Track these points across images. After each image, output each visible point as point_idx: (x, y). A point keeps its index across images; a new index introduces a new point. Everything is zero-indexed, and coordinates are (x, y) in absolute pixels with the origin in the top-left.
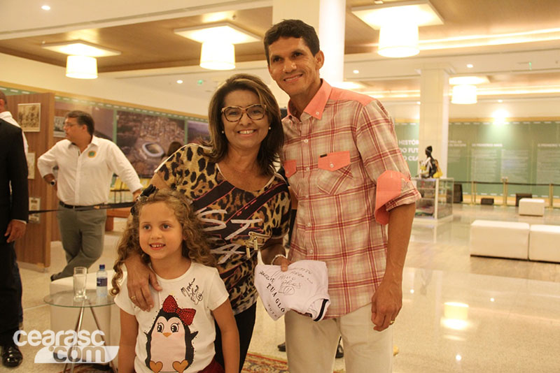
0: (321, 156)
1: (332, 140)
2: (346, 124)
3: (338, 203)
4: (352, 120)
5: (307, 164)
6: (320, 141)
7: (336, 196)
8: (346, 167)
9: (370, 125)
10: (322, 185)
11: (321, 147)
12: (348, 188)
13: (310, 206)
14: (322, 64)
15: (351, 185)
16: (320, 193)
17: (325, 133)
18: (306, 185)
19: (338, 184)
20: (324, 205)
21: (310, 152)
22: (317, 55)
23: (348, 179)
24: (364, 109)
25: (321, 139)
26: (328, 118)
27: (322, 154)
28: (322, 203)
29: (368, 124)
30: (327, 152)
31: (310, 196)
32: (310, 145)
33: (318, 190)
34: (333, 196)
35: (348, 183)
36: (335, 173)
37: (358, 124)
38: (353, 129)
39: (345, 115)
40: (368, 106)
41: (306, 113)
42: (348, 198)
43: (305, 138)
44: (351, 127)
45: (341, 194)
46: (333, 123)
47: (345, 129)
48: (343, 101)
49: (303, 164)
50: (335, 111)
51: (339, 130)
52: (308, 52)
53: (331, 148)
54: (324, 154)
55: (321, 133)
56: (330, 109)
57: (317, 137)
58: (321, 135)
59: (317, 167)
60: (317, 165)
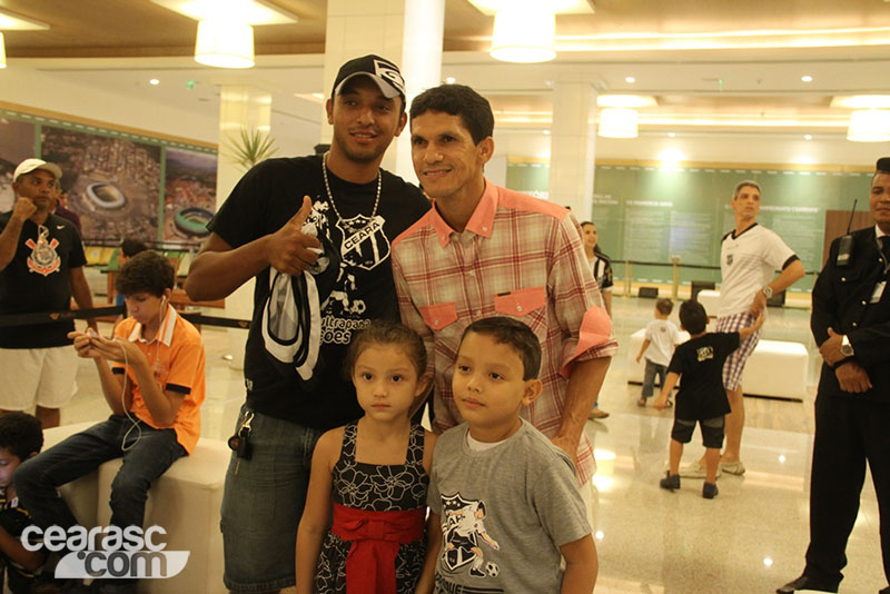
0: (500, 295)
1: (517, 273)
2: (538, 249)
4: (546, 241)
5: (476, 306)
6: (494, 272)
8: (538, 310)
9: (570, 248)
11: (498, 281)
14: (489, 157)
17: (504, 261)
21: (481, 288)
22: (483, 143)
24: (561, 224)
25: (496, 269)
26: (503, 237)
27: (501, 292)
29: (567, 247)
30: (511, 287)
32: (480, 279)
37: (556, 248)
38: (548, 255)
39: (534, 234)
41: (469, 231)
43: (470, 268)
44: (546, 253)
46: (515, 246)
47: (537, 256)
48: (525, 213)
49: (469, 307)
50: (514, 227)
51: (526, 257)
52: (466, 137)
53: (517, 282)
54: (505, 291)
55: (496, 260)
56: (506, 223)
57: (489, 267)
58: (496, 264)
59: (495, 310)
60: (494, 306)
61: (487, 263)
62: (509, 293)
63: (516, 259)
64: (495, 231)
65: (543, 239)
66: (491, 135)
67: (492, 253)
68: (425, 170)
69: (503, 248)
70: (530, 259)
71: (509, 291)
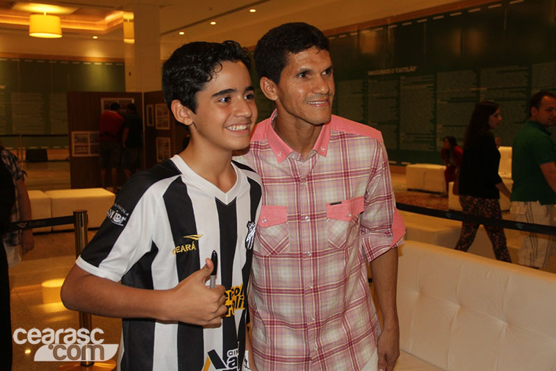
0: (332, 204)
1: (347, 185)
2: (366, 166)
3: (347, 258)
5: (305, 212)
6: (326, 184)
7: (345, 250)
11: (329, 193)
13: (314, 265)
16: (330, 249)
20: (331, 261)
21: (312, 197)
25: (328, 182)
26: (335, 156)
27: (333, 202)
28: (329, 259)
30: (341, 198)
31: (315, 253)
32: (311, 189)
39: (362, 154)
45: (349, 247)
46: (345, 163)
49: (299, 213)
50: (344, 147)
51: (356, 173)
53: (348, 194)
54: (336, 201)
55: (328, 174)
56: (337, 144)
57: (322, 180)
58: (328, 178)
59: (326, 216)
60: (325, 213)
61: (321, 177)
62: (340, 203)
63: (346, 174)
64: (329, 150)
65: (370, 159)
67: (325, 169)
69: (335, 165)
70: (359, 174)
71: (340, 201)
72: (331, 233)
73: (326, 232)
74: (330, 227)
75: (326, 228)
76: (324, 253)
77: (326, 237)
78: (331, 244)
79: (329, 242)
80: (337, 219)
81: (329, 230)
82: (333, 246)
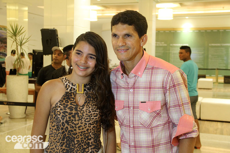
0: (142, 102)
1: (149, 94)
2: (159, 85)
3: (152, 133)
5: (131, 105)
6: (141, 92)
7: (151, 129)
8: (158, 110)
10: (142, 121)
11: (141, 96)
12: (158, 124)
13: (134, 133)
15: (160, 121)
16: (141, 126)
17: (145, 88)
18: (131, 119)
19: (152, 121)
20: (143, 133)
21: (134, 98)
22: (143, 37)
23: (158, 118)
24: (172, 76)
25: (141, 91)
26: (146, 78)
27: (142, 101)
28: (141, 131)
29: (173, 85)
30: (146, 100)
31: (134, 127)
32: (134, 93)
33: (139, 123)
34: (149, 128)
35: (159, 120)
36: (151, 114)
37: (168, 85)
38: (164, 88)
39: (159, 78)
40: (174, 73)
42: (158, 130)
43: (131, 88)
44: (163, 87)
45: (154, 127)
46: (150, 82)
47: (159, 88)
48: (157, 68)
49: (128, 105)
50: (152, 74)
51: (154, 88)
52: (136, 35)
53: (149, 98)
54: (144, 101)
55: (142, 87)
56: (149, 72)
57: (139, 90)
58: (142, 89)
59: (139, 108)
60: (139, 107)
61: (139, 88)
62: (145, 102)
63: (150, 88)
64: (143, 75)
65: (162, 81)
66: (146, 34)
68: (118, 49)
69: (146, 82)
70: (156, 89)
71: (145, 101)
72: (140, 117)
73: (139, 116)
74: (141, 114)
75: (139, 114)
76: (138, 127)
77: (139, 119)
78: (141, 123)
79: (140, 122)
80: (144, 111)
81: (140, 116)
82: (143, 125)
